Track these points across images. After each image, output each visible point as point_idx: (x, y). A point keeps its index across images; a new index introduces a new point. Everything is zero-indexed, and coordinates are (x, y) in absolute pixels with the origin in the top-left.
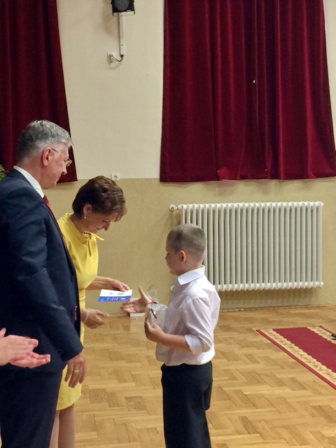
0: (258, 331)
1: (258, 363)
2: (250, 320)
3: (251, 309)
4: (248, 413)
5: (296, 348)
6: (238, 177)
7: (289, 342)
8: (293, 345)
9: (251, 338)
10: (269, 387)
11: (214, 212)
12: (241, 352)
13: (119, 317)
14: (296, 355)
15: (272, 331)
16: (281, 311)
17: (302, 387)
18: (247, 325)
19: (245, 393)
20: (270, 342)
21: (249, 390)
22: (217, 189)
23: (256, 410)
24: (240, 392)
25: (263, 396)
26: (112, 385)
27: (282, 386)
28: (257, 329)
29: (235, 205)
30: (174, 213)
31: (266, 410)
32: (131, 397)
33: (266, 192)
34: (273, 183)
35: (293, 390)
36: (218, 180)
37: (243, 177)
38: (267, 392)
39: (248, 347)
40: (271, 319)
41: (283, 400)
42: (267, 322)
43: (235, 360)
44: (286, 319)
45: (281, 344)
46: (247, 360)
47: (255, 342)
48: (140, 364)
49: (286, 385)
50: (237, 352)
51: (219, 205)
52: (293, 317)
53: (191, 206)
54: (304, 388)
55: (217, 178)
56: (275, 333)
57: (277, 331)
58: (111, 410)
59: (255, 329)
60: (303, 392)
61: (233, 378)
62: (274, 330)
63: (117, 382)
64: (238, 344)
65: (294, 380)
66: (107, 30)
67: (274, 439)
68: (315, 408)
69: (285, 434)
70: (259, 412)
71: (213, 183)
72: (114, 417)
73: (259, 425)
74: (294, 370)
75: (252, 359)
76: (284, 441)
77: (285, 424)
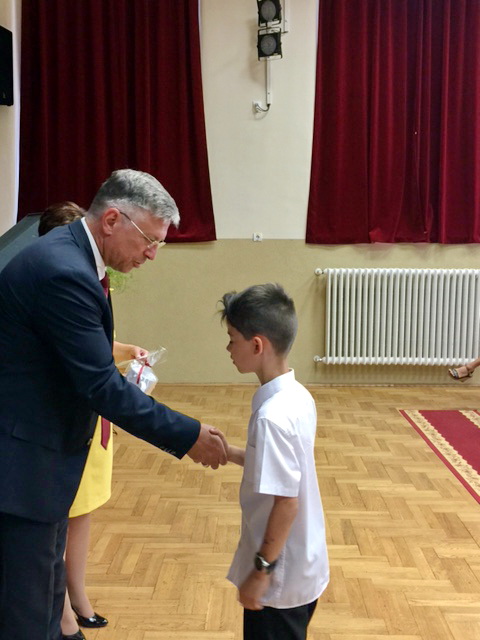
0: (402, 412)
1: (388, 450)
2: (398, 398)
3: (402, 385)
4: (354, 515)
5: (439, 435)
6: (393, 240)
7: (432, 428)
8: (436, 431)
9: (391, 420)
10: (390, 482)
11: (364, 277)
12: (373, 435)
14: (435, 444)
15: (417, 413)
16: (435, 389)
17: (431, 485)
18: (391, 403)
19: (359, 488)
20: (409, 425)
21: (365, 485)
22: (369, 252)
23: (365, 512)
24: (354, 486)
25: (379, 494)
27: (405, 482)
28: (401, 409)
29: (388, 270)
30: (321, 277)
31: (377, 513)
32: (228, 483)
33: (424, 257)
34: (433, 247)
35: (418, 488)
36: (370, 242)
37: (398, 240)
38: (386, 490)
39: (383, 429)
40: (421, 399)
41: (402, 501)
42: (415, 401)
43: (363, 445)
44: (437, 399)
45: (422, 429)
46: (377, 447)
47: (394, 425)
49: (412, 483)
50: (369, 435)
51: (369, 270)
52: (448, 397)
53: (338, 270)
54: (432, 488)
55: (368, 240)
56: (420, 415)
57: (423, 413)
58: (200, 498)
59: (398, 409)
60: (430, 493)
61: (353, 468)
62: (420, 411)
64: (374, 426)
65: (423, 476)
66: (253, 77)
67: (374, 554)
68: (437, 515)
69: (390, 548)
70: (368, 515)
71: (364, 247)
72: (199, 507)
73: (362, 533)
74: (427, 463)
75: (382, 445)
76: (385, 558)
77: (393, 534)
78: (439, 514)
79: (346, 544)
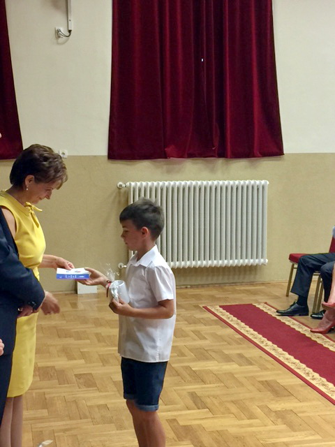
0: (206, 308)
1: (206, 339)
2: (197, 297)
3: (197, 286)
4: (196, 388)
5: (243, 324)
6: (186, 156)
7: (235, 319)
8: (239, 321)
9: (199, 315)
10: (216, 362)
11: (162, 190)
12: (188, 328)
13: (66, 294)
14: (242, 331)
15: (218, 308)
16: (226, 287)
17: (249, 362)
18: (194, 302)
19: (193, 369)
20: (215, 318)
21: (197, 366)
22: (165, 167)
23: (205, 386)
24: (188, 368)
25: (211, 372)
26: (61, 363)
27: (229, 361)
28: (204, 306)
29: (183, 183)
30: (122, 191)
31: (214, 385)
32: (80, 375)
33: (213, 170)
34: (220, 161)
35: (240, 365)
36: (166, 158)
37: (191, 156)
38: (215, 368)
39: (195, 323)
40: (218, 296)
41: (231, 375)
42: (213, 298)
43: (183, 336)
44: (231, 296)
45: (227, 320)
46: (196, 337)
47: (202, 318)
48: (88, 341)
49: (233, 361)
50: (184, 328)
51: (167, 183)
52: (239, 293)
53: (139, 184)
54: (251, 364)
55: (165, 156)
56: (221, 309)
57: (224, 307)
58: (61, 387)
59: (201, 306)
60: (250, 367)
61: (182, 354)
62: (220, 307)
63: (66, 359)
64: (186, 320)
65: (241, 356)
67: (223, 413)
68: (262, 382)
69: (233, 409)
70: (208, 388)
71: (161, 162)
72: (64, 394)
73: (208, 401)
74: (241, 346)
75: (199, 335)
76: (232, 416)
77: (233, 399)
78: (262, 381)
79: (199, 409)
